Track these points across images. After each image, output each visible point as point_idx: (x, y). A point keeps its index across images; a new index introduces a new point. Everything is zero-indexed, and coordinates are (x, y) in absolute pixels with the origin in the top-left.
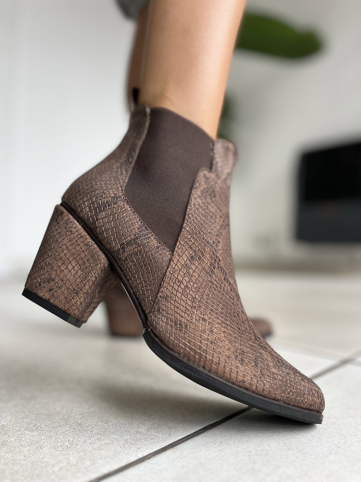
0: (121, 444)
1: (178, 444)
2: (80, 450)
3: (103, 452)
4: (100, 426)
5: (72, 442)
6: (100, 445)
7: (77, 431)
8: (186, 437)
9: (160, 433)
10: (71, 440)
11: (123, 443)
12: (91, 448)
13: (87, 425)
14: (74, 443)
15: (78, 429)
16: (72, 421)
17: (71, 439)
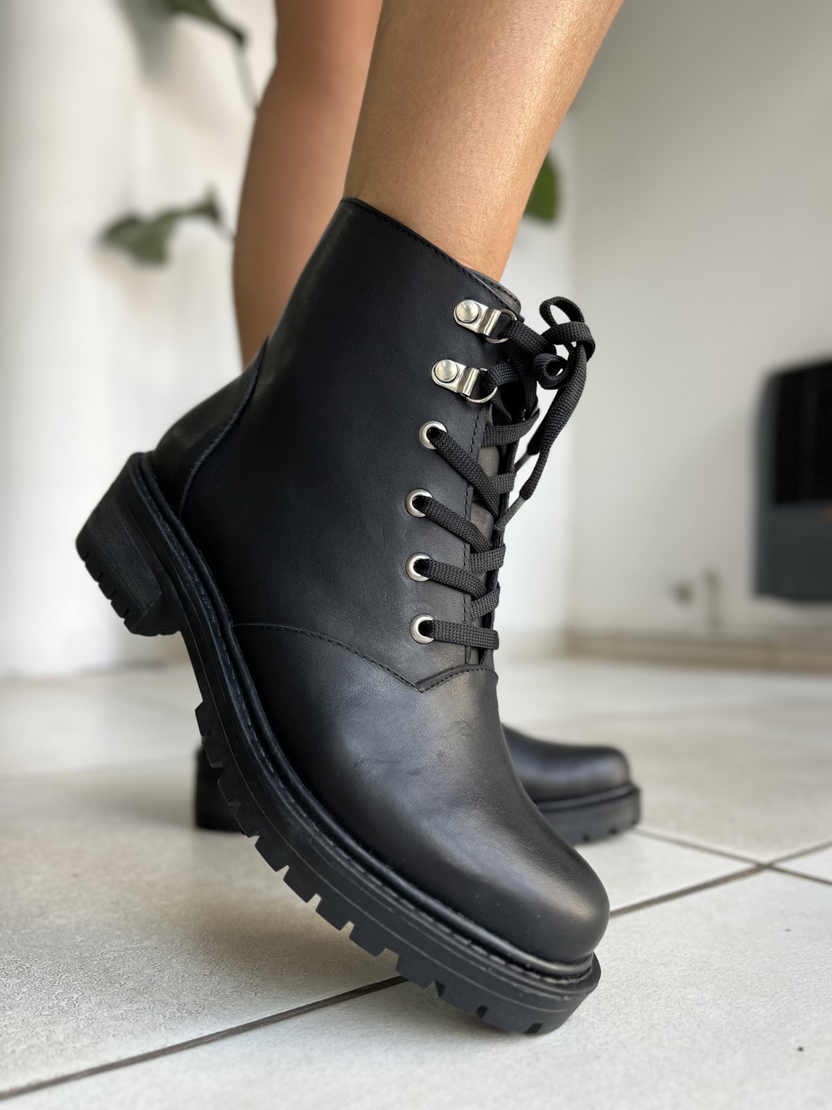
0: (167, 1012)
1: (283, 1019)
2: (83, 1017)
3: (125, 1023)
4: (145, 976)
5: (75, 1002)
6: (125, 1010)
7: (96, 982)
8: (308, 1006)
9: (259, 995)
10: (75, 998)
11: (173, 1010)
12: (106, 1014)
13: (121, 972)
14: (77, 1005)
15: (98, 979)
16: (95, 962)
17: (76, 996)
